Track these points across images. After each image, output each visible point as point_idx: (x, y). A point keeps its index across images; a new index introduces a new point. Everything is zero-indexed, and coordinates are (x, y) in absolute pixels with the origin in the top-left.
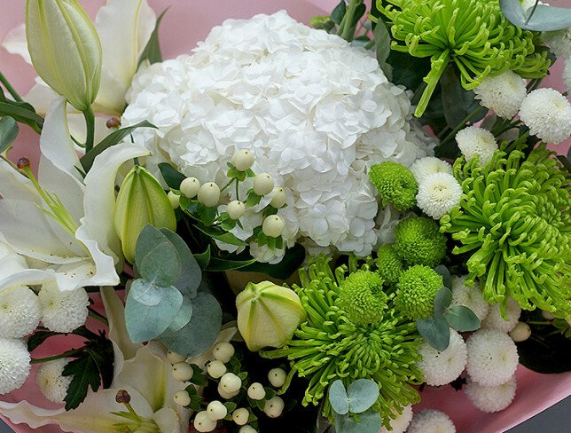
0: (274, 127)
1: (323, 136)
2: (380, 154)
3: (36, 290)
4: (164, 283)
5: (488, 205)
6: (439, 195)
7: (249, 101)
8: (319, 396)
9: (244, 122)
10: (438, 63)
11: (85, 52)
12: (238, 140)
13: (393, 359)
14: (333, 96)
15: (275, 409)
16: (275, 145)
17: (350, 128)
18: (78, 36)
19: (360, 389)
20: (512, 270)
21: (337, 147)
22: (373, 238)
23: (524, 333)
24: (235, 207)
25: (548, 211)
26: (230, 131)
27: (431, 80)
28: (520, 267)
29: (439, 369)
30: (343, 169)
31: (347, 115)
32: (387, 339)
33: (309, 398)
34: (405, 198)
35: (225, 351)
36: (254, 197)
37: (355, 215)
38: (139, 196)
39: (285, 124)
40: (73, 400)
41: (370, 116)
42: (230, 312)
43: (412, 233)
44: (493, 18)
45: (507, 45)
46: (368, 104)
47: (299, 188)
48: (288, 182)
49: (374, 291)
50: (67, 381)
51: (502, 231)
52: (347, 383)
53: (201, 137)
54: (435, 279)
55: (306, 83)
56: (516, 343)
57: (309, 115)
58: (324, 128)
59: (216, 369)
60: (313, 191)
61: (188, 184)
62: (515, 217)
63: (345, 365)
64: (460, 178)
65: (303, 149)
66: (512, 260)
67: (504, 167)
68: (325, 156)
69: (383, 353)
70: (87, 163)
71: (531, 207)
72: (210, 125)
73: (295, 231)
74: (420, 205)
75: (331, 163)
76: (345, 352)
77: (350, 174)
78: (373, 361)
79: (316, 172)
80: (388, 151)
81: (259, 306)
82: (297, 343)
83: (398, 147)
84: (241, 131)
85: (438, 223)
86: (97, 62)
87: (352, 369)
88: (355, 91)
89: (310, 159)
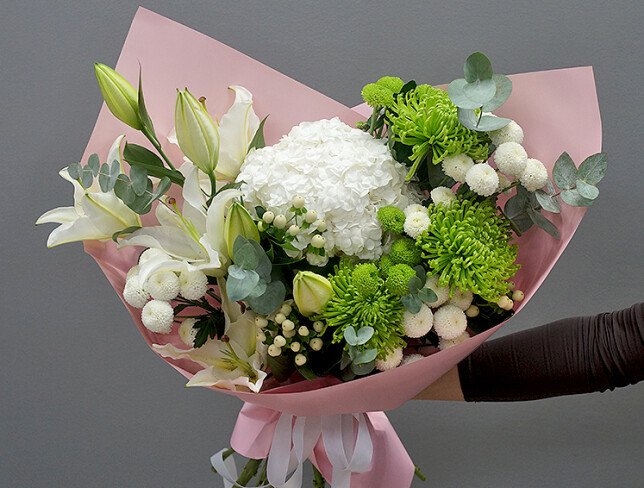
0: (320, 184)
1: (348, 190)
2: (386, 202)
3: (178, 274)
4: (247, 268)
5: (444, 229)
6: (417, 224)
7: (307, 169)
8: (340, 337)
9: (303, 181)
11: (209, 139)
12: (299, 192)
13: (385, 317)
14: (356, 167)
15: (317, 345)
16: (321, 195)
17: (367, 186)
18: (204, 129)
19: (364, 332)
20: (454, 268)
21: (356, 196)
22: (380, 251)
23: (474, 312)
24: (293, 229)
25: (483, 237)
26: (294, 187)
28: (461, 265)
30: (361, 209)
31: (365, 178)
32: (382, 306)
33: (335, 337)
34: (398, 226)
35: (286, 309)
36: (306, 224)
37: (368, 237)
38: (236, 219)
39: (328, 183)
40: (199, 343)
41: (379, 179)
43: (400, 247)
44: (452, 123)
45: (459, 139)
46: (379, 172)
47: (335, 221)
48: (329, 217)
49: (372, 275)
50: (196, 331)
52: (357, 329)
53: (278, 190)
54: (411, 272)
55: (341, 159)
56: (468, 318)
57: (341, 177)
58: (350, 185)
59: (280, 318)
60: (342, 222)
61: (268, 215)
62: (459, 237)
63: (355, 319)
64: (430, 214)
65: (336, 197)
66: (455, 261)
67: (458, 209)
68: (349, 201)
69: (379, 314)
71: (471, 233)
72: (284, 183)
73: (332, 245)
74: (405, 230)
75: (353, 206)
76: (356, 312)
77: (365, 212)
78: (373, 318)
79: (344, 211)
80: (391, 201)
81: (302, 281)
83: (396, 199)
84: (302, 187)
85: (414, 240)
86: (216, 145)
87: (359, 322)
88: (370, 164)
89: (340, 203)
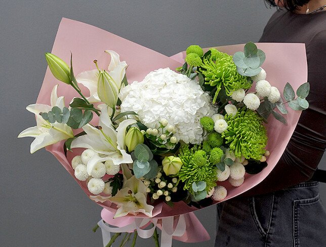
0: (171, 110)
1: (187, 113)
2: (203, 114)
3: (104, 163)
5: (235, 129)
6: (221, 126)
7: (164, 102)
8: (189, 187)
9: (162, 109)
10: (219, 88)
11: (115, 93)
12: (161, 115)
13: (209, 175)
14: (189, 99)
15: (175, 190)
16: (172, 115)
17: (194, 109)
18: (113, 89)
19: (201, 184)
20: (243, 148)
21: (191, 115)
22: (202, 139)
23: (246, 163)
25: (253, 129)
26: (158, 112)
27: (217, 94)
28: (245, 147)
29: (222, 176)
30: (193, 121)
31: (193, 105)
32: (207, 169)
33: (186, 187)
34: (211, 128)
35: (160, 175)
36: (167, 132)
37: (196, 134)
39: (175, 109)
40: (114, 193)
41: (199, 104)
42: (160, 164)
44: (235, 73)
46: (199, 101)
47: (180, 127)
48: (176, 126)
49: (204, 156)
50: (112, 188)
51: (240, 136)
52: (197, 183)
53: (150, 114)
54: (221, 151)
55: (180, 96)
56: (244, 166)
57: (182, 106)
58: (187, 110)
59: (158, 181)
60: (184, 128)
61: (149, 130)
62: (244, 131)
63: (196, 178)
64: (227, 120)
65: (181, 117)
66: (242, 145)
67: (239, 117)
68: (187, 118)
69: (206, 173)
70: (115, 125)
71: (248, 128)
72: (152, 110)
73: (179, 139)
74: (215, 129)
75: (189, 120)
76: (196, 173)
77: (195, 122)
78: (204, 176)
79: (185, 123)
80: (205, 114)
81: (171, 165)
82: (181, 172)
83: (208, 112)
84: (162, 112)
85: (221, 135)
87: (198, 179)
88: (195, 97)
89: (183, 119)
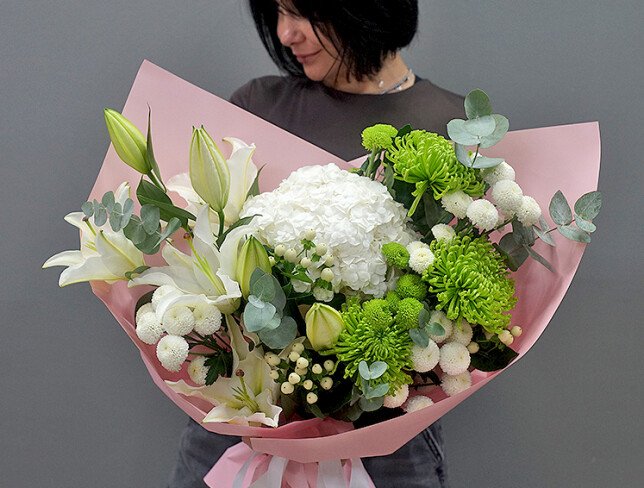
0: (327, 221)
1: (355, 225)
2: (388, 238)
3: (192, 309)
4: (265, 300)
5: (449, 263)
6: (422, 259)
7: (313, 207)
8: (353, 372)
9: (309, 218)
10: (420, 185)
12: (307, 228)
13: (396, 352)
14: (361, 204)
16: (328, 230)
17: (371, 221)
19: (376, 367)
20: (462, 300)
21: (363, 231)
22: (384, 287)
23: (475, 348)
24: (305, 261)
25: (485, 270)
26: (302, 224)
27: (417, 194)
28: (467, 298)
29: (423, 360)
30: (367, 244)
31: (369, 214)
32: (392, 341)
33: (348, 373)
34: (403, 261)
35: (299, 347)
36: (316, 257)
37: (374, 272)
38: (252, 252)
39: (334, 219)
40: (210, 380)
41: (382, 216)
43: (407, 282)
44: (451, 161)
45: (459, 176)
46: (381, 209)
47: (342, 255)
48: (336, 252)
49: (384, 309)
50: (206, 369)
51: (457, 277)
52: (369, 363)
53: (286, 227)
54: (420, 306)
55: (346, 197)
57: (347, 214)
58: (357, 221)
59: (294, 356)
60: (349, 257)
61: (279, 248)
62: (465, 270)
63: (367, 353)
64: (433, 250)
65: (344, 232)
66: (463, 294)
67: (460, 245)
68: (356, 236)
69: (389, 349)
70: (219, 243)
71: (475, 267)
72: (291, 221)
73: (339, 280)
74: (411, 265)
75: (360, 240)
77: (371, 248)
78: (384, 353)
79: (351, 246)
80: (393, 238)
81: (318, 313)
82: (341, 344)
83: (399, 236)
84: (309, 223)
85: (420, 275)
87: (371, 356)
88: (373, 202)
89: (348, 238)
